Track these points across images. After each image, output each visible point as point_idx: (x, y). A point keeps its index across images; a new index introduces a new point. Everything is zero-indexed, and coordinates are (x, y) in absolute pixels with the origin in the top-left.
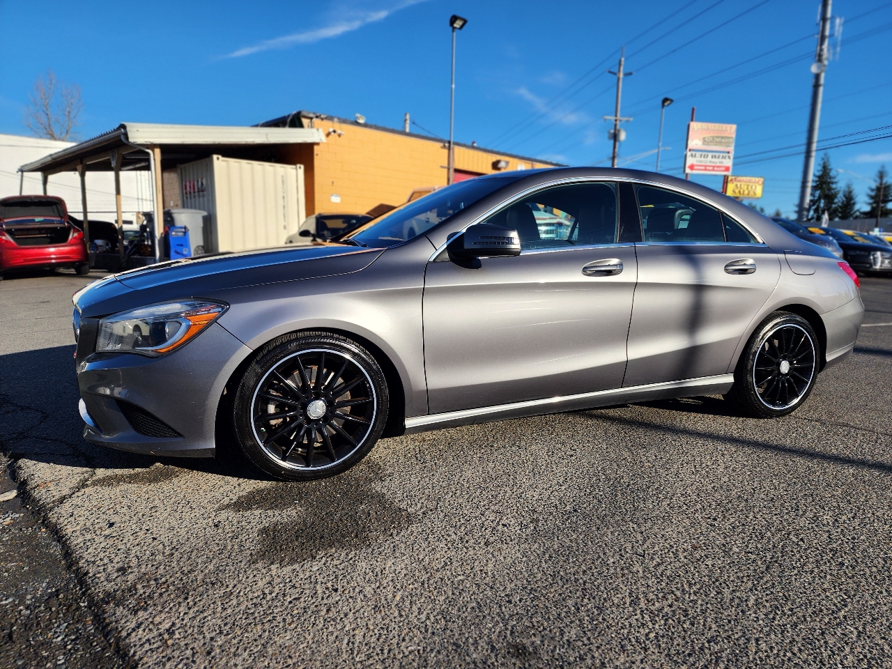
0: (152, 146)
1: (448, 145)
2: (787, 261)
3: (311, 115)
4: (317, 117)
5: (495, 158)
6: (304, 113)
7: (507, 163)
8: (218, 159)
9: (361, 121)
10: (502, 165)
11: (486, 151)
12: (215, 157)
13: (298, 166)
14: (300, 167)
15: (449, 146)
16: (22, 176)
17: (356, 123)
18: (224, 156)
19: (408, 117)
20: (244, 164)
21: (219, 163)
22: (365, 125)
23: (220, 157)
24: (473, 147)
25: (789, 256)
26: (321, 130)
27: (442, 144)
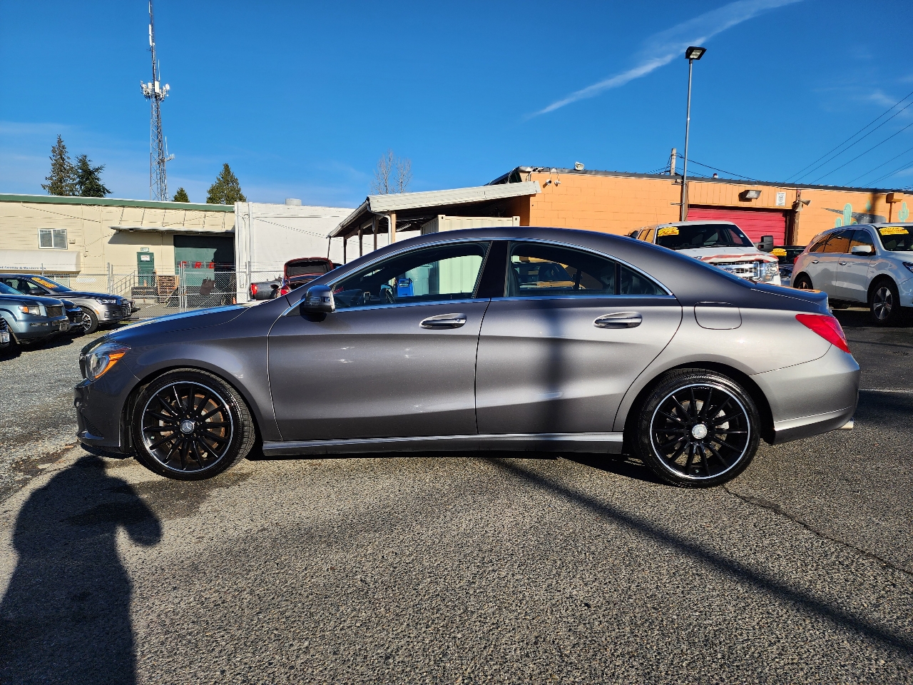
0: (390, 213)
1: (681, 179)
2: (695, 314)
3: (529, 169)
4: (534, 170)
5: (743, 188)
6: (523, 168)
7: (759, 192)
8: (442, 218)
9: (580, 168)
10: (751, 195)
11: (730, 181)
12: (440, 216)
13: (515, 216)
14: (516, 219)
15: (682, 182)
17: (575, 171)
18: (448, 215)
19: (674, 152)
21: (443, 221)
22: (585, 172)
23: (445, 216)
24: (713, 180)
26: (537, 182)
27: (673, 181)
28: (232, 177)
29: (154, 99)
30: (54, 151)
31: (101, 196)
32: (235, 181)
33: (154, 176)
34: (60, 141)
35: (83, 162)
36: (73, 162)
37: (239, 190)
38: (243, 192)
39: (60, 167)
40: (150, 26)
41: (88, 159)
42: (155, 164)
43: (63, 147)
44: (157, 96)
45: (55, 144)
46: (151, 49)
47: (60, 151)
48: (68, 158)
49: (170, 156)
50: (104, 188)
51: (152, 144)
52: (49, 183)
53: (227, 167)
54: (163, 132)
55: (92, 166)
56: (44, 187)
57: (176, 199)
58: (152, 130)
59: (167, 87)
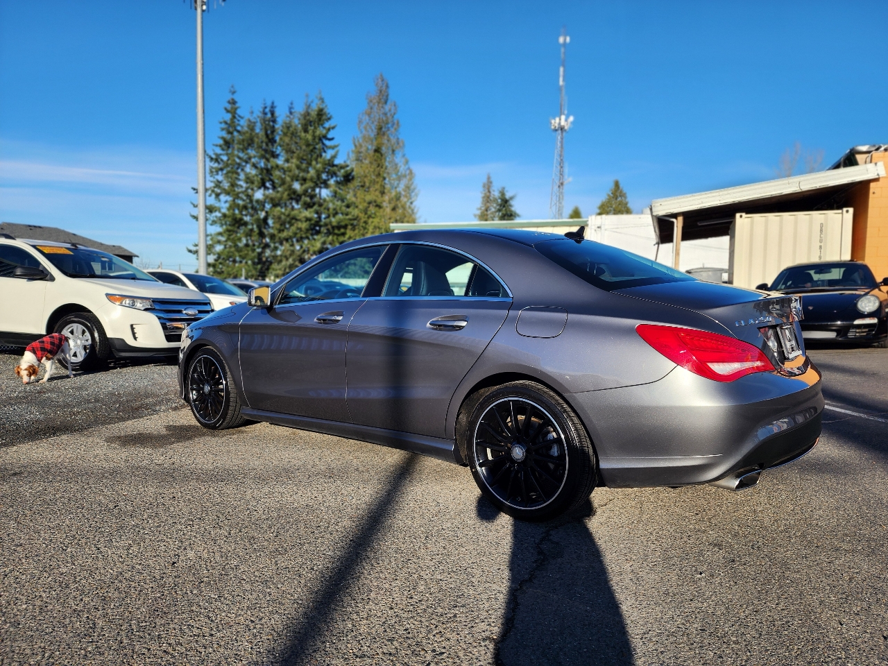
0: (675, 216)
2: (518, 319)
3: (869, 149)
4: (877, 150)
6: (860, 149)
8: (741, 216)
12: (738, 215)
13: (845, 209)
14: (847, 211)
16: (658, 247)
18: (747, 213)
20: (772, 217)
21: (742, 220)
23: (744, 214)
25: (512, 313)
26: (880, 164)
28: (621, 192)
29: (560, 131)
30: (484, 186)
31: (512, 219)
32: (623, 195)
33: (554, 198)
34: (489, 178)
35: (503, 194)
36: (496, 194)
37: (626, 204)
38: (630, 205)
39: (487, 199)
40: (561, 69)
41: (506, 189)
42: (556, 187)
43: (491, 183)
44: (562, 129)
45: (485, 180)
46: (560, 89)
47: (488, 186)
48: (494, 191)
49: (568, 179)
50: (515, 213)
51: (555, 169)
52: (478, 212)
53: (617, 184)
54: (564, 160)
55: (508, 196)
56: (475, 216)
57: (572, 217)
58: (556, 157)
59: (571, 119)
